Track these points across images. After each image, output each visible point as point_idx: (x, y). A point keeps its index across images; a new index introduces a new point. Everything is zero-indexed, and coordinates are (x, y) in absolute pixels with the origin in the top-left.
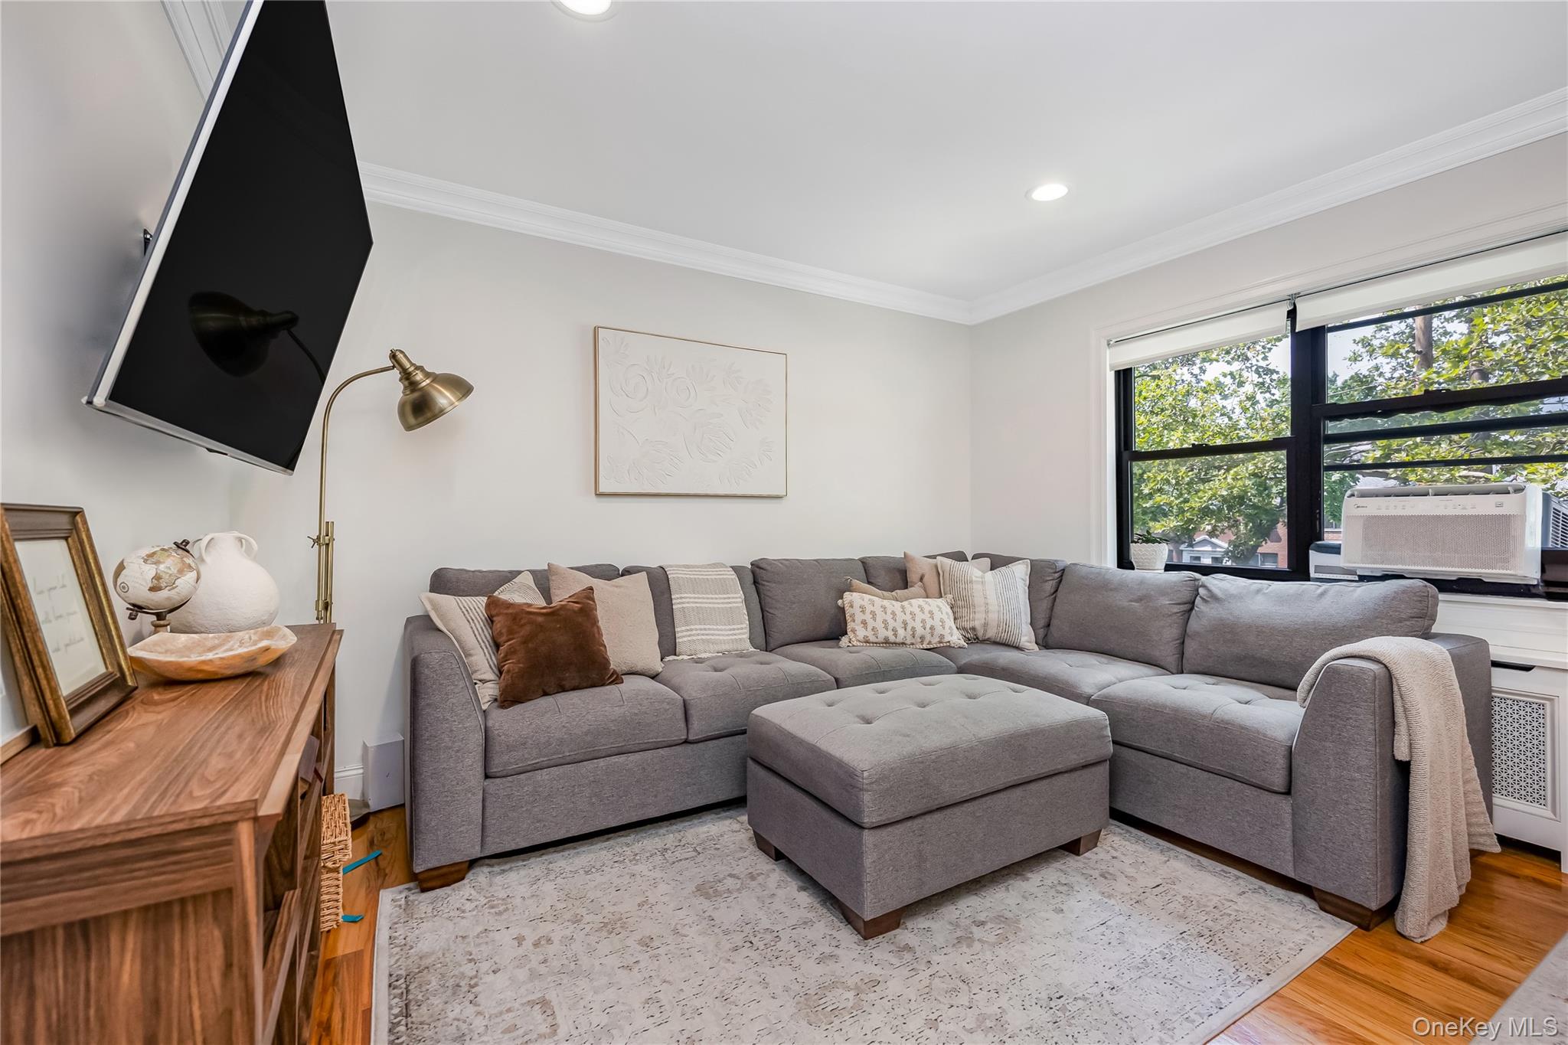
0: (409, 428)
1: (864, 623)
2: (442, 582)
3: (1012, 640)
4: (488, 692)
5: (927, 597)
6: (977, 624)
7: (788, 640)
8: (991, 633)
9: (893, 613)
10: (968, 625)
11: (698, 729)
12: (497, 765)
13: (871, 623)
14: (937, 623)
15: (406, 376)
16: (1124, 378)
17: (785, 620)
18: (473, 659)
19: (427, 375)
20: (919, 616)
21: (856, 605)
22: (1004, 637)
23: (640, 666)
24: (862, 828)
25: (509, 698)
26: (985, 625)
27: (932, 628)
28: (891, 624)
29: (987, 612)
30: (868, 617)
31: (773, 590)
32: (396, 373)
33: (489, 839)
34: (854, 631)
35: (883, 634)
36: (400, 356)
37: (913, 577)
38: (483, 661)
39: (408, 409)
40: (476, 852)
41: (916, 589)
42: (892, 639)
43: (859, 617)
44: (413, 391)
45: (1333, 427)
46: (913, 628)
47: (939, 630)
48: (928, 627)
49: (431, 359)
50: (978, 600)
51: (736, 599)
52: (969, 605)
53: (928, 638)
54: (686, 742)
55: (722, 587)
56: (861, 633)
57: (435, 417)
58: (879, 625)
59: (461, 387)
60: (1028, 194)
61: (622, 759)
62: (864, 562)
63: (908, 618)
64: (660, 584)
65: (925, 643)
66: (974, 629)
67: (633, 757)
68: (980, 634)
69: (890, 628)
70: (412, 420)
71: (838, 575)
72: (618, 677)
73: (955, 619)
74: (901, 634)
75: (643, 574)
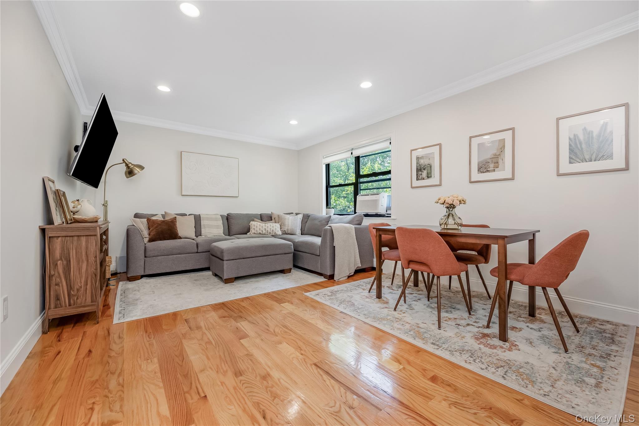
0: (127, 178)
1: (254, 229)
2: (137, 216)
3: (294, 233)
4: (146, 240)
5: (276, 223)
6: (285, 229)
7: (235, 234)
8: (289, 232)
9: (262, 226)
10: (283, 230)
11: (200, 250)
12: (147, 255)
13: (256, 229)
14: (274, 229)
15: (127, 165)
16: (328, 166)
17: (235, 228)
18: (143, 232)
19: (132, 165)
20: (270, 227)
21: (253, 225)
22: (292, 233)
23: (188, 236)
24: (224, 260)
25: (151, 240)
26: (288, 230)
27: (273, 230)
28: (261, 229)
29: (288, 226)
30: (255, 227)
31: (232, 221)
32: (124, 164)
33: (146, 271)
34: (251, 231)
35: (259, 231)
36: (125, 160)
37: (273, 218)
38: (145, 233)
39: (127, 173)
40: (143, 274)
41: (273, 221)
42: (261, 233)
43: (253, 227)
44: (128, 169)
45: (362, 180)
46: (267, 230)
47: (275, 231)
48: (271, 230)
49: (133, 160)
50: (287, 223)
51: (220, 223)
52: (284, 225)
53: (272, 233)
54: (197, 252)
55: (216, 220)
56: (253, 231)
57: (134, 175)
58: (258, 229)
59: (142, 168)
60: (289, 122)
61: (180, 255)
62: (261, 215)
63: (266, 228)
64: (198, 219)
65: (271, 234)
66: (285, 231)
67: (183, 255)
68: (287, 232)
69: (261, 230)
70: (128, 176)
71: (251, 218)
72: (180, 238)
73: (281, 229)
74: (264, 231)
75: (193, 215)
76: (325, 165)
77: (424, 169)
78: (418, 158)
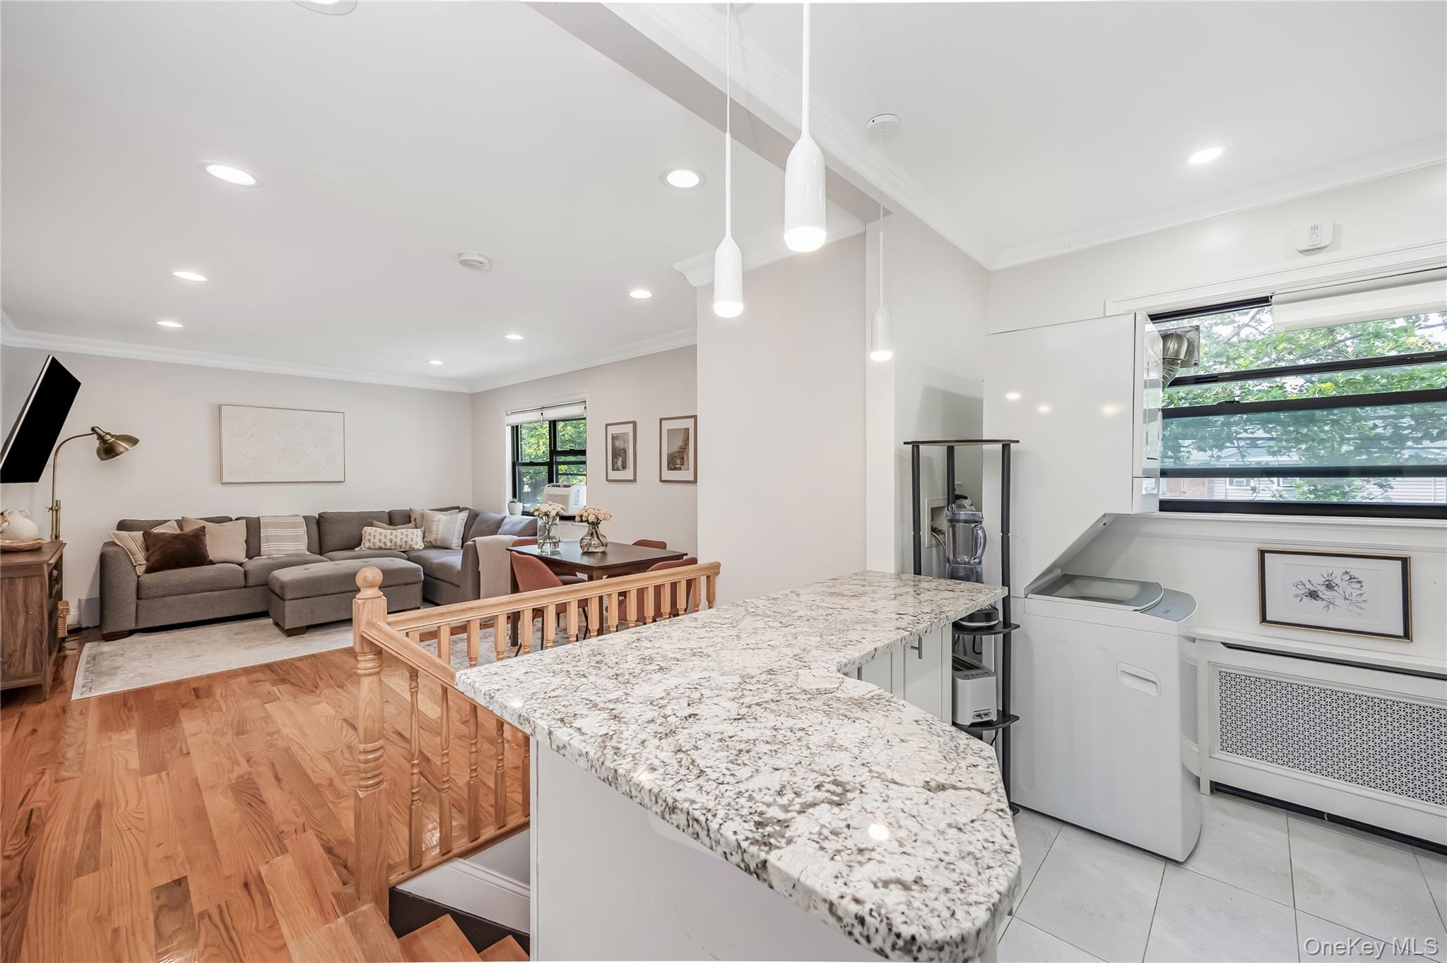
0: (103, 459)
1: (369, 540)
2: (123, 526)
3: (448, 546)
4: (140, 570)
5: (417, 528)
6: (432, 539)
7: (332, 549)
8: (439, 543)
9: (385, 536)
10: (428, 540)
11: (251, 581)
12: (143, 595)
13: (372, 540)
14: (409, 540)
15: (101, 438)
16: (516, 430)
17: (331, 540)
18: (136, 556)
19: (113, 436)
20: (400, 536)
21: (367, 532)
22: (444, 545)
23: (229, 557)
25: (149, 570)
26: (436, 540)
27: (406, 542)
28: (383, 540)
29: (437, 534)
30: (371, 538)
31: (328, 527)
32: (95, 436)
33: (140, 622)
34: (364, 544)
35: (378, 544)
36: (97, 429)
37: (412, 519)
38: (140, 557)
39: (102, 452)
40: (133, 627)
41: (412, 524)
42: (384, 547)
43: (368, 537)
44: (104, 444)
45: (559, 459)
46: (395, 543)
47: (410, 542)
48: (403, 541)
49: (112, 428)
50: (434, 529)
51: (302, 531)
52: (431, 532)
53: (404, 546)
54: (245, 587)
55: (294, 525)
56: (367, 545)
57: (118, 455)
58: (376, 540)
59: (133, 441)
60: (428, 361)
61: (210, 593)
62: (390, 513)
63: (393, 537)
64: (253, 527)
66: (430, 542)
67: (216, 593)
68: (434, 544)
69: (382, 542)
70: (104, 457)
71: (368, 519)
72: (212, 563)
73: (424, 538)
74: (389, 544)
75: (244, 521)
76: (510, 427)
77: (620, 455)
78: (614, 438)
